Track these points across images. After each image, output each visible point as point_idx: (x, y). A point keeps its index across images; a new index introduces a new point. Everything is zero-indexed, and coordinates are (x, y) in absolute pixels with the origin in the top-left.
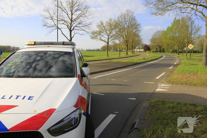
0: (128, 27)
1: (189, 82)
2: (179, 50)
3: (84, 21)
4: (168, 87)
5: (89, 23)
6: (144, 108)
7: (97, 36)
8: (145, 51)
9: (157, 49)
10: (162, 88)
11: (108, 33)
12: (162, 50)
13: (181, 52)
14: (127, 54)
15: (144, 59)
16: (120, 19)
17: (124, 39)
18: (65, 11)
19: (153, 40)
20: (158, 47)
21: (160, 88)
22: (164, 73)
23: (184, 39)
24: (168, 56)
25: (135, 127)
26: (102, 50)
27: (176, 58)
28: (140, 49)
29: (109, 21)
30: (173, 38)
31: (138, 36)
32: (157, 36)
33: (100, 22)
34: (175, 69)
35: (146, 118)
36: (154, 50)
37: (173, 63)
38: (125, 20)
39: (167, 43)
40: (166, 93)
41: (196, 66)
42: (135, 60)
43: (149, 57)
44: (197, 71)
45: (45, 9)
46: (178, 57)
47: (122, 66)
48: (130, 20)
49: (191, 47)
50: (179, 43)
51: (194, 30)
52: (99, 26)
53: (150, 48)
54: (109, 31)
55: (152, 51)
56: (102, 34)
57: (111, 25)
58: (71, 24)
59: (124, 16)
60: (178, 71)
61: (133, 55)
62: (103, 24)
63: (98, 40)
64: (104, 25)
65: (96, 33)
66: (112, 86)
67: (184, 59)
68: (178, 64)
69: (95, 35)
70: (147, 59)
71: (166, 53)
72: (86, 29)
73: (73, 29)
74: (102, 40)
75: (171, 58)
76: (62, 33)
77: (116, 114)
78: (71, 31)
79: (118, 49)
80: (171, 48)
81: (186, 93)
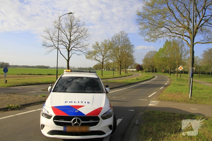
0: (122, 47)
1: (174, 100)
2: (170, 71)
3: (81, 42)
4: (158, 103)
5: (85, 44)
6: (140, 115)
7: (92, 56)
8: (138, 70)
9: (149, 69)
10: (153, 104)
11: (103, 53)
12: (154, 71)
13: (173, 73)
14: (120, 74)
15: (137, 79)
16: (115, 40)
17: (118, 59)
18: (64, 32)
19: (145, 60)
20: (150, 67)
21: (151, 104)
22: (155, 93)
23: (175, 60)
24: (160, 77)
25: (136, 124)
26: (94, 68)
27: (167, 79)
28: (132, 69)
29: (104, 43)
30: (165, 59)
31: (131, 56)
32: (149, 56)
33: (95, 43)
34: (164, 89)
35: (143, 120)
36: (147, 70)
37: (163, 84)
38: (119, 41)
39: (160, 64)
40: (156, 107)
41: (183, 87)
42: (129, 80)
43: (142, 78)
44: (182, 91)
45: (46, 30)
46: (170, 78)
47: (118, 86)
48: (124, 41)
49: (181, 68)
50: (171, 64)
51: (184, 52)
52: (94, 47)
53: (143, 68)
54: (104, 52)
55: (144, 70)
56: (97, 54)
57: (106, 46)
58: (69, 45)
59: (118, 37)
60: (167, 91)
61: (126, 75)
62: (98, 45)
63: (93, 60)
64: (100, 46)
65: (91, 53)
66: (114, 102)
67: (175, 80)
68: (168, 85)
69: (90, 55)
70: (140, 79)
71: (158, 73)
72: (83, 50)
73: (71, 50)
74: (97, 60)
75: (162, 79)
76: (61, 53)
77: (122, 119)
78: (69, 51)
79: (111, 69)
80: (163, 68)
81: (170, 107)
